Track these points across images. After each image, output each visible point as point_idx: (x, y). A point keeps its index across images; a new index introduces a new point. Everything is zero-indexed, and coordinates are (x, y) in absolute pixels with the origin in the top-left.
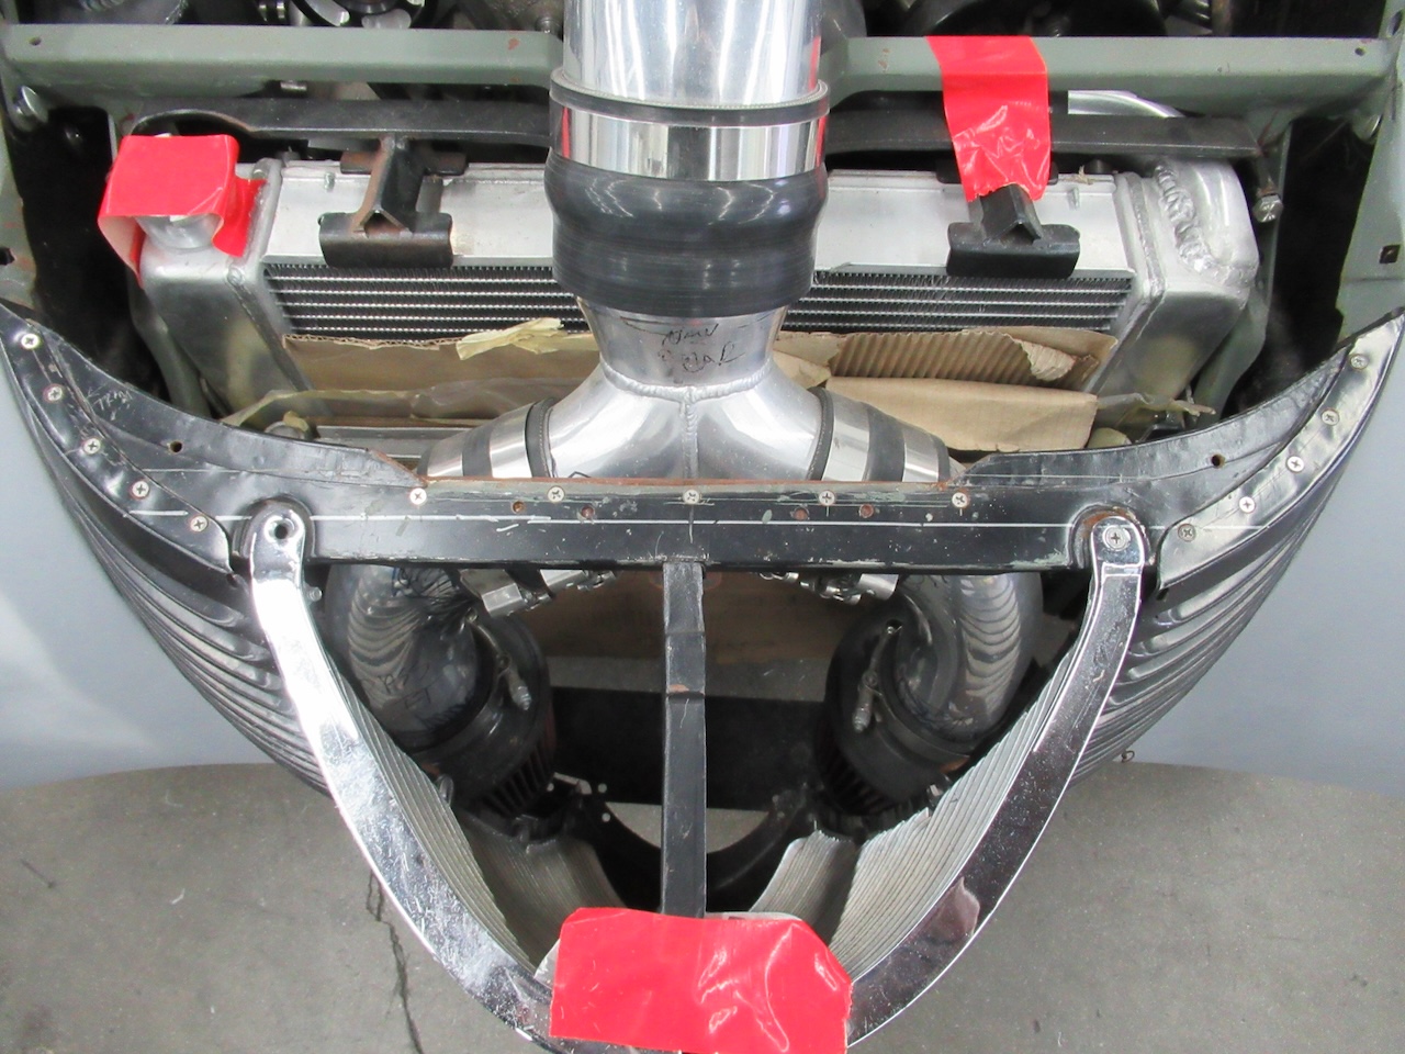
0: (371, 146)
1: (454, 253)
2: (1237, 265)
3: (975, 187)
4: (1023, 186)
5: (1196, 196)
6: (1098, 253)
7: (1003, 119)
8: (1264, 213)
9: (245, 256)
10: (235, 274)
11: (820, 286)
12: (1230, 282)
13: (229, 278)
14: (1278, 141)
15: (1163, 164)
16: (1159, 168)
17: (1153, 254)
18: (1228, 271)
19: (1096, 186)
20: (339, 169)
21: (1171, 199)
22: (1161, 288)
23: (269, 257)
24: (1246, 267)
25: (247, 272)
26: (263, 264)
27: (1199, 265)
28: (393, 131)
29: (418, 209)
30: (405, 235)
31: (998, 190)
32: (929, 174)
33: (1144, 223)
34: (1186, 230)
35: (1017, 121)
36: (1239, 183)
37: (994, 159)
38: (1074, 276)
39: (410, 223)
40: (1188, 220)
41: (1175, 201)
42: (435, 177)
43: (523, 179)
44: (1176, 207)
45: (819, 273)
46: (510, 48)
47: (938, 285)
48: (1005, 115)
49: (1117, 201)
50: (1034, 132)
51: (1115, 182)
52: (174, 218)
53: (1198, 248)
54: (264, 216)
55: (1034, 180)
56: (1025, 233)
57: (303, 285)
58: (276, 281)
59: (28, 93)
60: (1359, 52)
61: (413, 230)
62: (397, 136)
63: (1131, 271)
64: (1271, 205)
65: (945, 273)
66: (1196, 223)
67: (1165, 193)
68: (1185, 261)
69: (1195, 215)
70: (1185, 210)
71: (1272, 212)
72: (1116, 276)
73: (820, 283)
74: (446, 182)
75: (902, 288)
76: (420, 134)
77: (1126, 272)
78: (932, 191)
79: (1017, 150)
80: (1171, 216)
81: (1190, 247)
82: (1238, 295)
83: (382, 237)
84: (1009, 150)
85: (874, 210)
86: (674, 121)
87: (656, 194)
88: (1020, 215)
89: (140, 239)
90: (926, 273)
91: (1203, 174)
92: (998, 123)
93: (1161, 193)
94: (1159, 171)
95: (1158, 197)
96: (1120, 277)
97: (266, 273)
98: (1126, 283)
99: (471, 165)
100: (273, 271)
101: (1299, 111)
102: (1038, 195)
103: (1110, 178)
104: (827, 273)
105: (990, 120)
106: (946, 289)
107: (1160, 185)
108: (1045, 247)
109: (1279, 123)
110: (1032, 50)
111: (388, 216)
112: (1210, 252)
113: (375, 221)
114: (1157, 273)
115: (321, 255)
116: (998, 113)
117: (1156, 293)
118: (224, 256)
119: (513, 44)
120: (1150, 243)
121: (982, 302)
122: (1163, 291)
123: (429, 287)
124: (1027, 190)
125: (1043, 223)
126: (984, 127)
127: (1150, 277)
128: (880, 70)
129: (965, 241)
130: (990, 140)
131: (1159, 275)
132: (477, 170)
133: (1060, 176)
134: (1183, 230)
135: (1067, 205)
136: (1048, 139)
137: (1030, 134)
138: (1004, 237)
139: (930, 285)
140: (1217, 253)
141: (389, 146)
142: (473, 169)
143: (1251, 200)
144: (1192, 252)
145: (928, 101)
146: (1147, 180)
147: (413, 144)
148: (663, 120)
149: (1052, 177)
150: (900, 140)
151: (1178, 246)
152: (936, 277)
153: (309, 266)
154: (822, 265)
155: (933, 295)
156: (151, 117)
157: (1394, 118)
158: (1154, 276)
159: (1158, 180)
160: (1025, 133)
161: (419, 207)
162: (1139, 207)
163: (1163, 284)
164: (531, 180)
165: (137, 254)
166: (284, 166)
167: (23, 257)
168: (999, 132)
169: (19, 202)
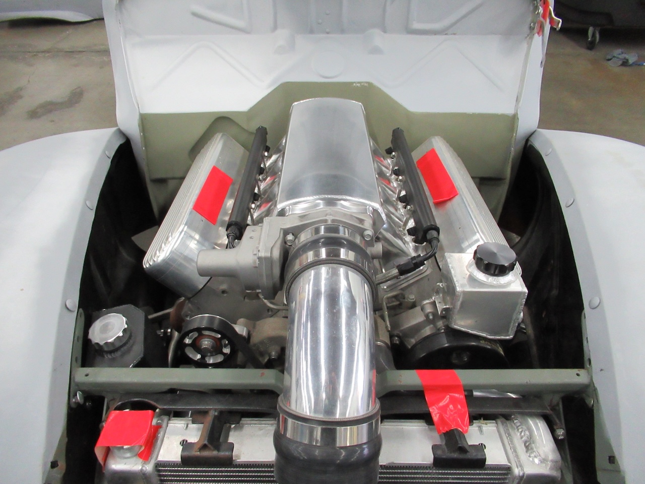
0: (205, 413)
1: (234, 459)
2: (552, 461)
3: (441, 429)
4: (460, 429)
5: (529, 429)
6: (495, 456)
7: (448, 400)
8: (559, 436)
9: (149, 460)
10: (144, 468)
11: (382, 471)
12: (551, 469)
13: (142, 470)
14: (558, 405)
15: (514, 415)
16: (513, 417)
17: (517, 456)
18: (549, 464)
19: (489, 425)
20: (191, 421)
21: (520, 430)
22: (523, 472)
23: (159, 461)
24: (556, 462)
25: (149, 468)
26: (156, 463)
27: (537, 461)
28: (214, 407)
29: (221, 441)
30: (215, 453)
31: (450, 431)
32: (422, 421)
33: (511, 441)
34: (528, 445)
35: (453, 401)
36: (546, 424)
37: (446, 417)
38: (486, 466)
39: (217, 448)
40: (528, 440)
41: (521, 432)
42: (228, 425)
43: (262, 424)
44: (523, 434)
45: (381, 466)
46: (261, 376)
47: (431, 470)
48: (448, 399)
49: (499, 431)
50: (461, 406)
51: (497, 423)
52: (125, 447)
53: (535, 453)
54: (159, 442)
55: (464, 425)
56: (463, 450)
57: (170, 471)
58: (159, 470)
59: (79, 393)
60: (578, 375)
61: (219, 450)
62: (215, 410)
63: (509, 464)
64: (561, 433)
65: (432, 465)
66: (532, 442)
67: (517, 427)
68: (531, 459)
69: (531, 438)
70: (526, 436)
71: (562, 435)
72: (503, 467)
73: (382, 469)
74: (233, 426)
75: (416, 471)
76: (225, 409)
77: (507, 465)
78: (424, 427)
79: (455, 413)
80: (522, 438)
81: (531, 452)
82: (556, 474)
83: (206, 453)
84: (452, 413)
85: (402, 436)
86: (323, 425)
87: (317, 452)
88: (459, 442)
89: (108, 452)
90: (425, 466)
91: (531, 420)
92: (446, 402)
93: (516, 427)
94: (513, 418)
95: (515, 429)
96: (505, 467)
97: (156, 466)
98: (508, 469)
99: (243, 419)
100: (159, 465)
101: (562, 395)
102: (466, 431)
103: (494, 421)
104: (384, 466)
105: (443, 402)
106: (434, 471)
107: (514, 424)
108: (472, 455)
109: (557, 399)
110: (455, 375)
111: (209, 446)
112: (540, 455)
113: (204, 447)
114: (520, 466)
115: (180, 460)
116: (446, 399)
117: (521, 474)
118: (140, 461)
119: (263, 374)
120: (515, 451)
121: (450, 476)
122: (524, 474)
123: (222, 472)
124: (461, 430)
125: (469, 444)
126: (441, 404)
127: (517, 467)
128: (399, 383)
129: (439, 452)
130: (444, 409)
131: (521, 466)
132: (245, 421)
133: (474, 421)
134: (527, 444)
135: (479, 433)
136: (466, 409)
137: (459, 407)
138: (454, 451)
139: (427, 470)
140: (543, 456)
141: (213, 414)
142: (244, 420)
143: (553, 431)
144: (532, 455)
145: (418, 394)
146: (509, 421)
147: (221, 412)
148: (319, 425)
149: (471, 423)
150: (410, 410)
151: (527, 452)
152: (429, 467)
153: (174, 464)
154: (382, 462)
155: (429, 473)
156: (123, 402)
157: (597, 401)
158: (519, 467)
159: (513, 422)
160: (457, 406)
161: (221, 440)
162: (508, 434)
163: (523, 471)
164: (265, 424)
165: (105, 459)
166: (169, 420)
167: (62, 464)
168: (447, 406)
169: (66, 440)
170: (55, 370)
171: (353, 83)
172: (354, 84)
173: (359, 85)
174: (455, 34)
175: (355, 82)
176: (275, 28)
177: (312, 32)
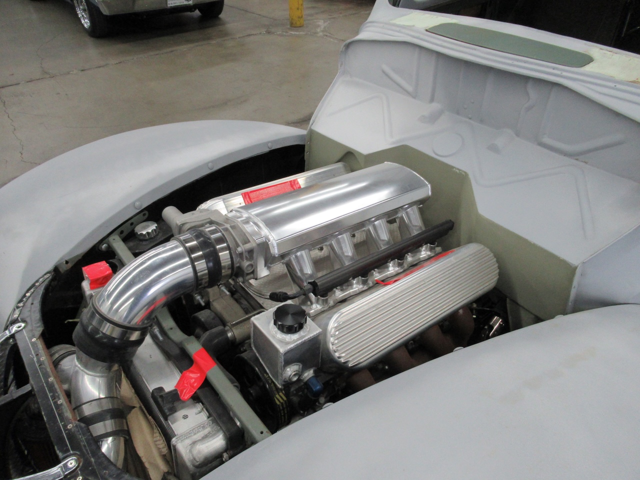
60: (262, 432)
105: (193, 375)
124: (179, 394)
126: (191, 375)
128: (187, 345)
129: (157, 391)
135: (196, 412)
167: (70, 265)
168: (192, 378)
169: (80, 258)
170: (101, 226)
171: (453, 167)
172: (454, 169)
173: (458, 171)
174: (586, 163)
175: (455, 168)
176: (432, 100)
177: (458, 113)
